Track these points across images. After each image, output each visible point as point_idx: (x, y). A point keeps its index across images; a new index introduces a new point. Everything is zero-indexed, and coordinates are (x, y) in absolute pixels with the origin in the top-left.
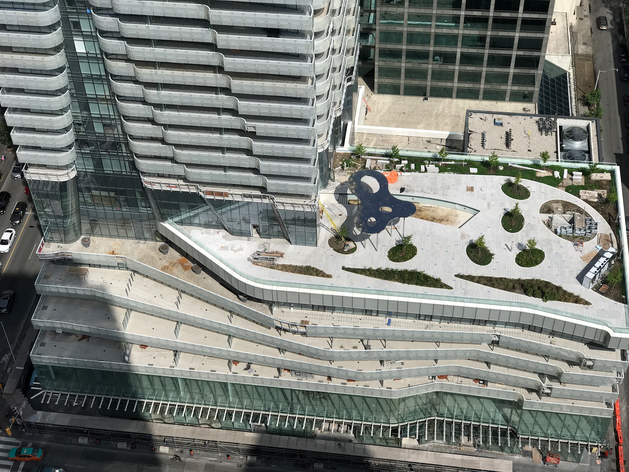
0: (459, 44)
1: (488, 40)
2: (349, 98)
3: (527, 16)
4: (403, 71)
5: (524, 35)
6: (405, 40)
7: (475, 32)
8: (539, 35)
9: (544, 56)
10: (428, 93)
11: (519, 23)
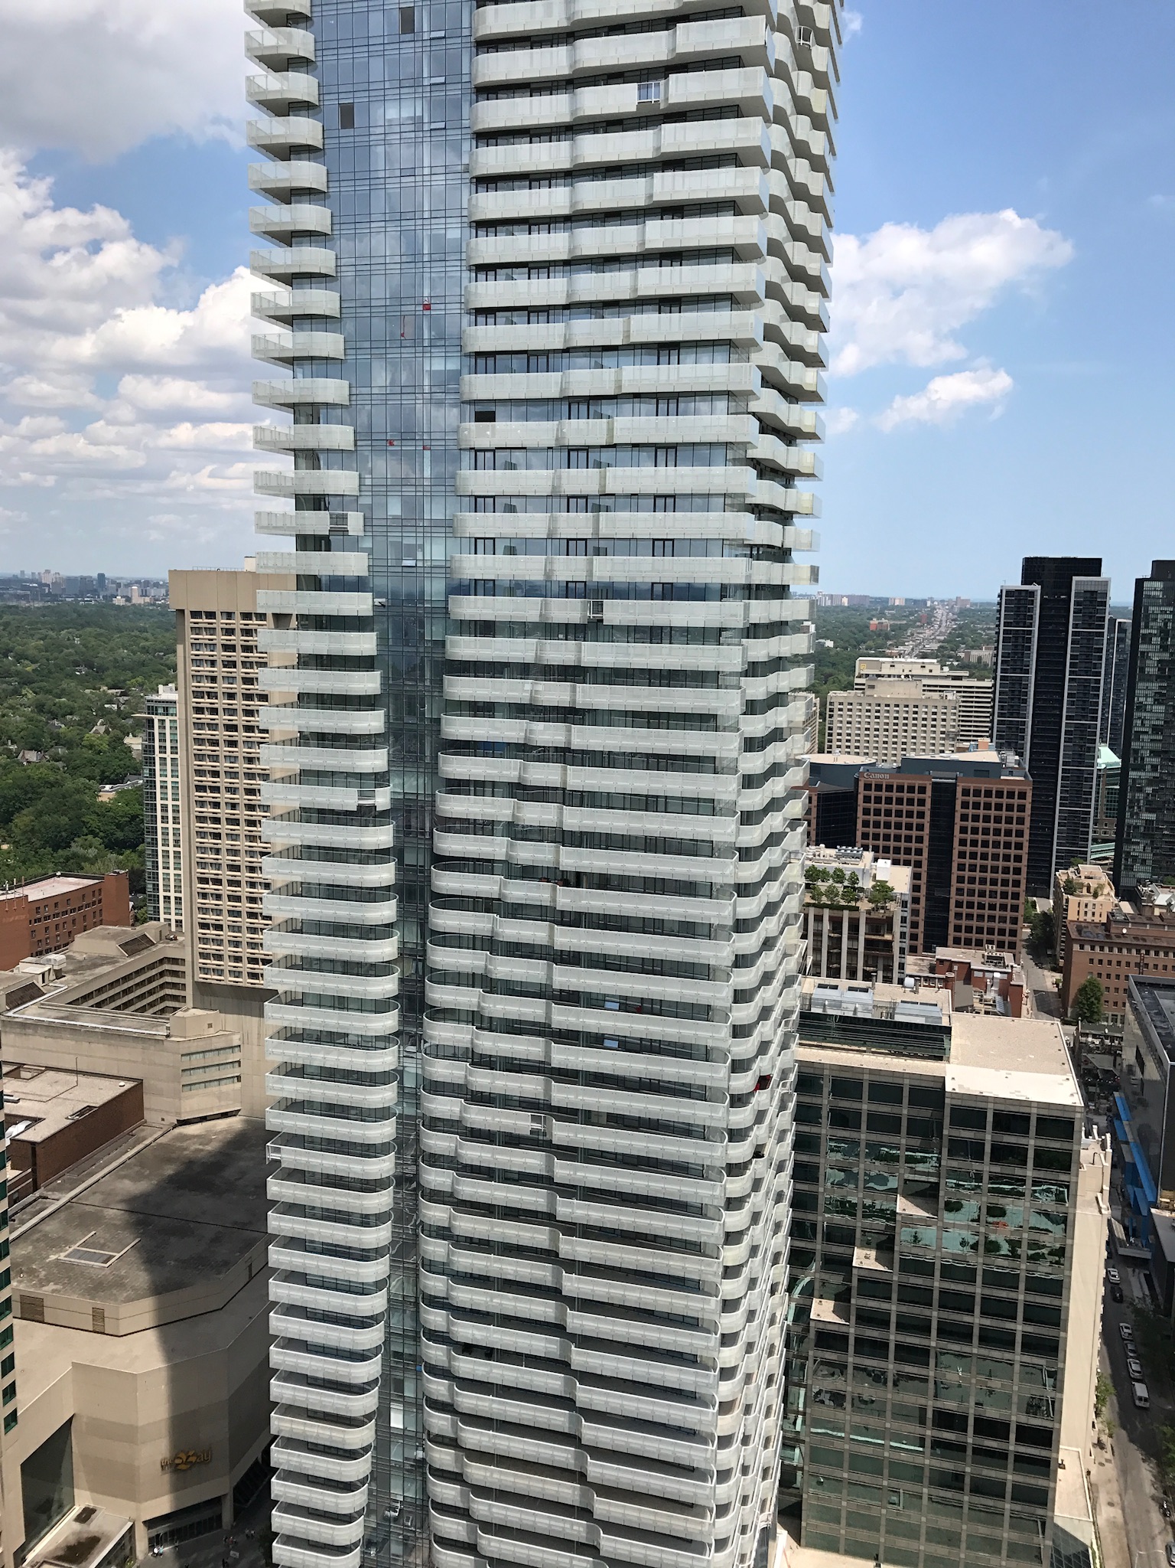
0: (926, 1481)
1: (967, 1480)
2: (764, 1548)
3: (1023, 1449)
4: (844, 1514)
5: (1020, 1479)
6: (846, 1465)
7: (948, 1465)
8: (1041, 1482)
9: (1052, 1518)
10: (881, 1557)
11: (1011, 1459)
